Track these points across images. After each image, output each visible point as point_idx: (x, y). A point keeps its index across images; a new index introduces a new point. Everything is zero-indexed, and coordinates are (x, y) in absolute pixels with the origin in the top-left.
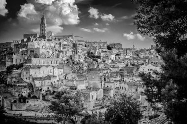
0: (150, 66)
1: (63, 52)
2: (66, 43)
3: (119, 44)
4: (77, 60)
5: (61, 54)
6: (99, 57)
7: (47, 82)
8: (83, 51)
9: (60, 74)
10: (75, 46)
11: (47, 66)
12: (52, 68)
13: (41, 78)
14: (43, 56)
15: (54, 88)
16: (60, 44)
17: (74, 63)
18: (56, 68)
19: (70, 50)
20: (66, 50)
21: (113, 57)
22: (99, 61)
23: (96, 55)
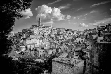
0: (80, 39)
1: (46, 33)
2: (48, 29)
3: (70, 29)
4: (52, 36)
5: (45, 33)
6: (61, 35)
7: (33, 46)
8: (55, 32)
9: (40, 42)
10: (51, 30)
11: (34, 39)
12: (36, 40)
13: (31, 44)
14: (35, 34)
15: (36, 48)
16: (45, 29)
17: (50, 37)
18: (38, 40)
19: (49, 32)
20: (47, 32)
21: (68, 34)
22: (61, 36)
23: (61, 34)
